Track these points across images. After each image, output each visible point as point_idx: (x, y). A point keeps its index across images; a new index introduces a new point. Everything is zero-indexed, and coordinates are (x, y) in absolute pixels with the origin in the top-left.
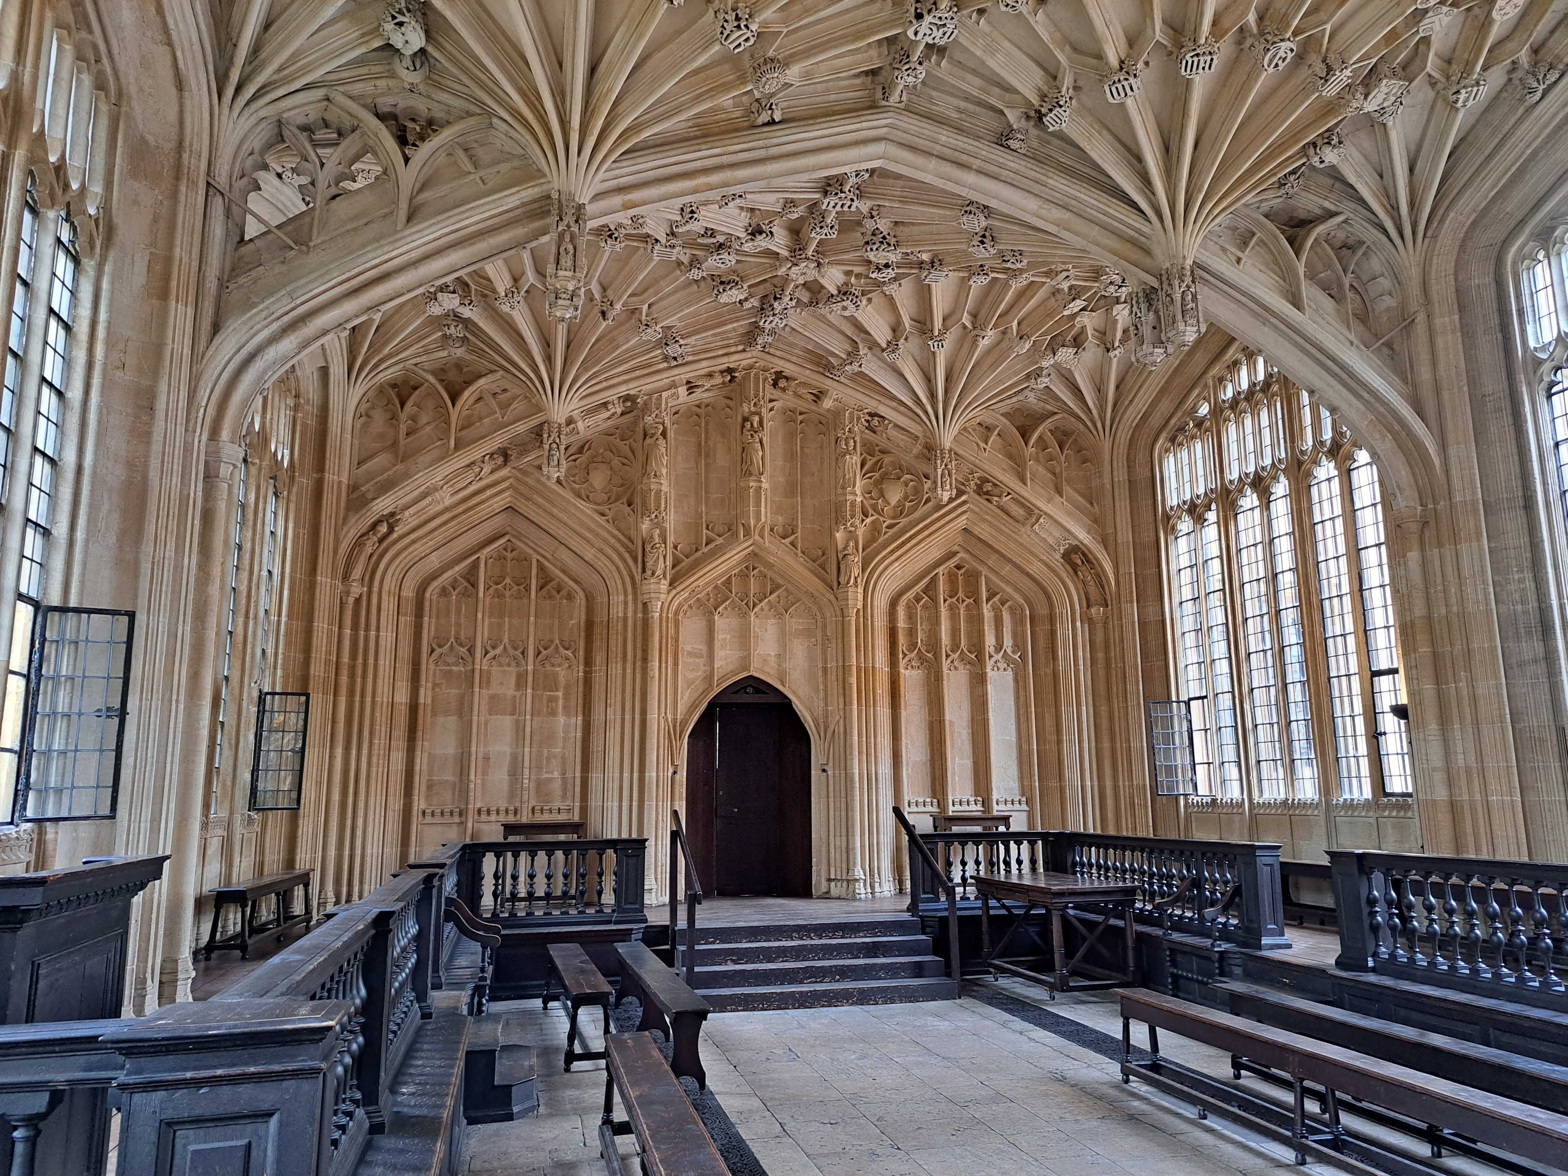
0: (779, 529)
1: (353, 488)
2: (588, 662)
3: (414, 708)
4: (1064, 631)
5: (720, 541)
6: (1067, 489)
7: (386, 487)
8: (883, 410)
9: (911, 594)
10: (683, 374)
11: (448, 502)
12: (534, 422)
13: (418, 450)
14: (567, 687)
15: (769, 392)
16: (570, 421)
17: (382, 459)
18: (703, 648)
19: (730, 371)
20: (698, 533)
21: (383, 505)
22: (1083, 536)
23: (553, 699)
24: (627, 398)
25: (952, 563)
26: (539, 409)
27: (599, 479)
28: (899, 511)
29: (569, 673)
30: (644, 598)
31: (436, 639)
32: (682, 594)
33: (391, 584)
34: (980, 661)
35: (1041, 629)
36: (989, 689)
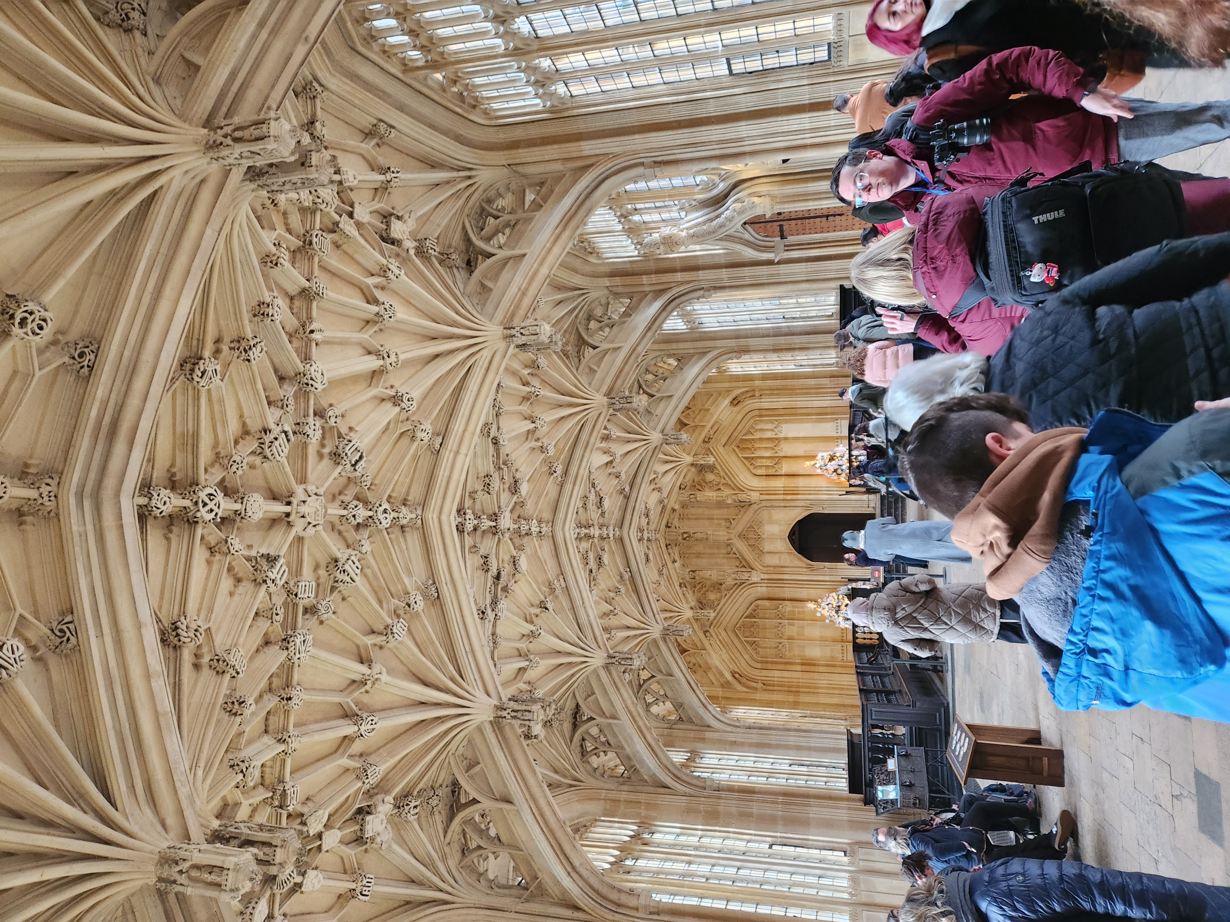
0: (728, 524)
1: (723, 686)
2: (784, 600)
3: (802, 664)
4: (765, 405)
5: (734, 549)
6: (707, 406)
7: (722, 674)
8: (678, 485)
10: (669, 564)
11: (724, 651)
12: (693, 622)
13: (706, 663)
14: (794, 607)
15: (673, 529)
16: (692, 608)
17: (711, 675)
18: (777, 555)
19: (667, 546)
20: (732, 558)
21: (729, 676)
22: (727, 402)
23: (799, 613)
24: (680, 586)
25: (737, 450)
26: (688, 620)
27: (712, 596)
28: (718, 474)
29: (788, 607)
30: (758, 580)
31: (776, 656)
32: (756, 564)
33: (757, 672)
34: (779, 440)
35: (763, 413)
36: (790, 435)
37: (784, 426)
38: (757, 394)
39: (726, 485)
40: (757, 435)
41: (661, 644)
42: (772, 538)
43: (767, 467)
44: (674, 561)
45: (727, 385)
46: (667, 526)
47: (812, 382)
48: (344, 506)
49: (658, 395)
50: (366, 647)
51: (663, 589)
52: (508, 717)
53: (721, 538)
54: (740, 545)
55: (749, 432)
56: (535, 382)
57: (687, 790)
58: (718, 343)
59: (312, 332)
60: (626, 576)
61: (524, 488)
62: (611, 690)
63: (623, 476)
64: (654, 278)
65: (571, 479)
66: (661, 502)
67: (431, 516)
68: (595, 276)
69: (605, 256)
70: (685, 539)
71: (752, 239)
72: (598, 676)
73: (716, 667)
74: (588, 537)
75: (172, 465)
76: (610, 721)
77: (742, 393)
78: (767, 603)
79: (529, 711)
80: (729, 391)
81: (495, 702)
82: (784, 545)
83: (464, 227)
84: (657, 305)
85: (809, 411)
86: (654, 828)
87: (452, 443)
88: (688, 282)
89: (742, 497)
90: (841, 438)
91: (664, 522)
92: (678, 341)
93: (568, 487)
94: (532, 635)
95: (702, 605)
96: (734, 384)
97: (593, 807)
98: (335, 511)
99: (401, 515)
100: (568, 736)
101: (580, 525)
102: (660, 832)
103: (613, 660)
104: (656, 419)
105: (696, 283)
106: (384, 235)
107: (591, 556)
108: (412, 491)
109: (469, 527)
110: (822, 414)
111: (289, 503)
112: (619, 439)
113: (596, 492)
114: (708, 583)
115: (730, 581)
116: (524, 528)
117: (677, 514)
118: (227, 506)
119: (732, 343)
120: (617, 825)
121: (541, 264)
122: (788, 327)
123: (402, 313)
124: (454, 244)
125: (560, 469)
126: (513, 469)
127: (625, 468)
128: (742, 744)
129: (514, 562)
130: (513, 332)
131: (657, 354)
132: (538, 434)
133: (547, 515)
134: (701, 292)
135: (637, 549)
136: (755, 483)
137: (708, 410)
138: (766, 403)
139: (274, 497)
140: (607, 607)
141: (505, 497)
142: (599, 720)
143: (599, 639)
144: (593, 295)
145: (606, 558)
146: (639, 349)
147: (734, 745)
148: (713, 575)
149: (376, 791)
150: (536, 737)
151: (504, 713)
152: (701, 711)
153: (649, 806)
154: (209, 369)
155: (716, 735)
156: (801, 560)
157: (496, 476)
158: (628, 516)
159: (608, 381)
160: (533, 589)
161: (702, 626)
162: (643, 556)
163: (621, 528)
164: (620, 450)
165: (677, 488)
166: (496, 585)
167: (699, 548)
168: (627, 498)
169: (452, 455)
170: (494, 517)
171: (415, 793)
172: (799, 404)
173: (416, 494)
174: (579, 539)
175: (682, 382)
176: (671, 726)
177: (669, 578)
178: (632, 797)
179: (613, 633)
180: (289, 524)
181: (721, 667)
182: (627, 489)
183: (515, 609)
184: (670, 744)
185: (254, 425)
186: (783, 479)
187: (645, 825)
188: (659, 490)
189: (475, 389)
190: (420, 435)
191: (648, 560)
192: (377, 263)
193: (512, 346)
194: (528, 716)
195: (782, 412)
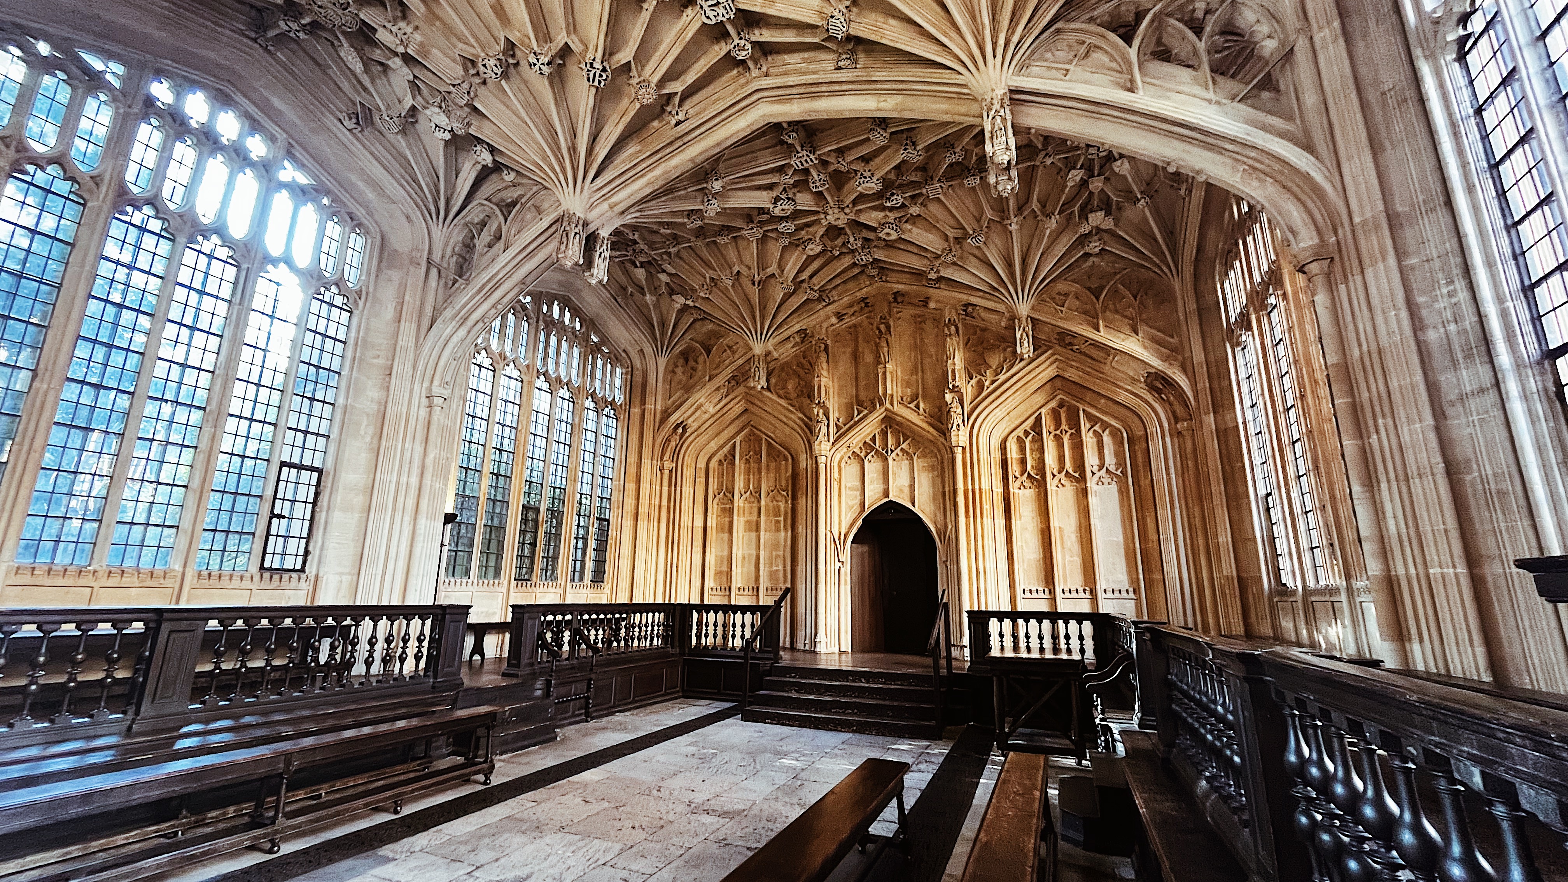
0: (907, 398)
1: (665, 411)
2: (794, 498)
3: (705, 529)
4: (1156, 447)
5: (866, 412)
6: (1141, 327)
7: (678, 406)
8: (973, 300)
10: (833, 309)
11: (711, 412)
14: (784, 514)
18: (858, 484)
20: (851, 409)
21: (679, 416)
23: (778, 522)
25: (1053, 402)
27: (791, 385)
28: (999, 371)
30: (817, 454)
31: (716, 490)
32: (842, 450)
34: (1083, 478)
35: (1139, 447)
36: (1093, 500)
37: (1114, 487)
39: (981, 387)
42: (888, 474)
43: (1023, 461)
44: (840, 316)
47: (1225, 537)
55: (1089, 417)
77: (1181, 394)
78: (789, 471)
80: (1183, 364)
82: (876, 493)
85: (1152, 536)
90: (1093, 600)
110: (1145, 560)
114: (810, 376)
136: (988, 440)
138: (1162, 447)
156: (854, 525)
172: (1164, 514)
186: (999, 490)
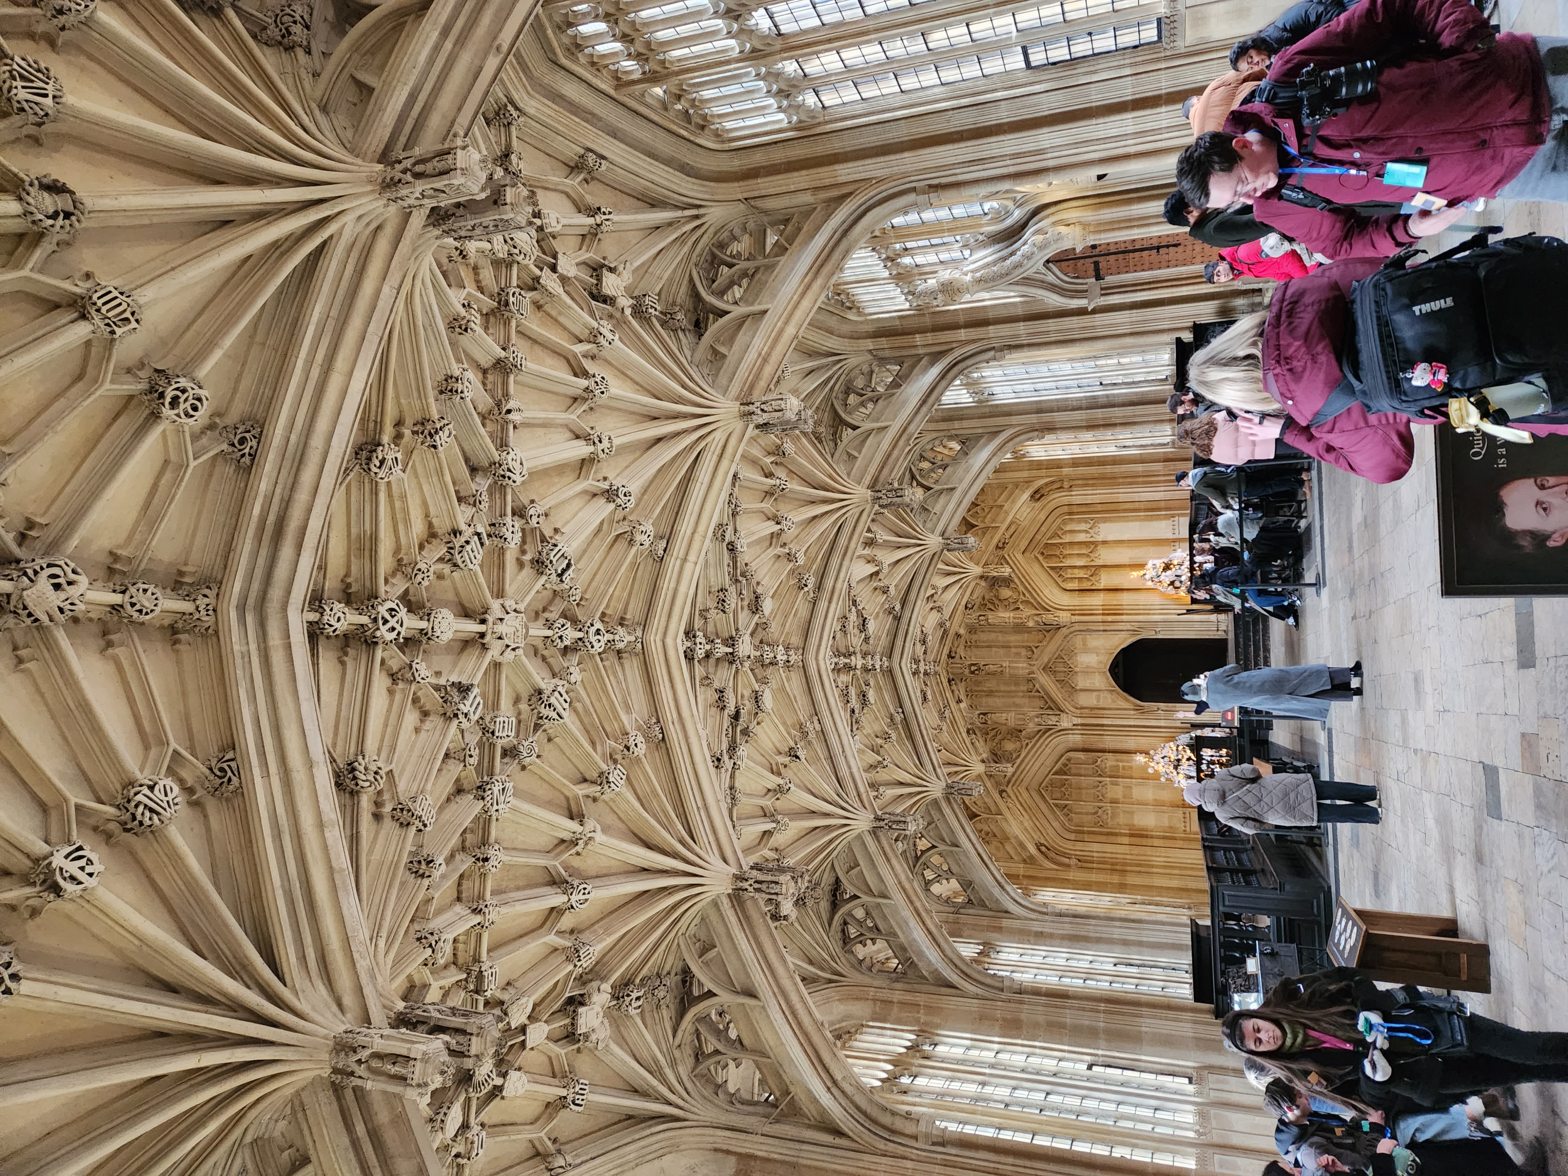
0: (1029, 653)
1: (1025, 861)
2: (1103, 751)
3: (1131, 835)
5: (1037, 686)
6: (1000, 502)
7: (1022, 846)
8: (964, 603)
9: (1059, 580)
10: (953, 704)
11: (1027, 818)
12: (985, 778)
13: (1003, 831)
14: (1117, 761)
15: (957, 660)
16: (983, 761)
17: (1008, 848)
18: (1095, 693)
19: (950, 682)
20: (1034, 697)
21: (1032, 849)
22: (1026, 495)
23: (1124, 768)
24: (968, 732)
25: (1041, 558)
26: (979, 775)
27: (1009, 746)
28: (1016, 589)
29: (1110, 761)
30: (1070, 726)
31: (1095, 824)
32: (1066, 705)
33: (1069, 845)
34: (1095, 544)
35: (1075, 509)
36: (1110, 538)
37: (1102, 526)
38: (1066, 485)
39: (1027, 602)
40: (1067, 539)
41: (944, 805)
42: (1088, 671)
43: (1080, 579)
44: (959, 701)
45: (1025, 474)
46: (950, 656)
47: (1140, 468)
48: (549, 624)
49: (937, 487)
50: (577, 798)
51: (945, 737)
52: (751, 889)
53: (1021, 672)
54: (1045, 681)
55: (1055, 535)
56: (781, 473)
57: (979, 991)
58: (1015, 420)
59: (509, 411)
60: (898, 718)
61: (767, 606)
62: (880, 861)
63: (892, 590)
64: (930, 338)
65: (826, 595)
66: (941, 625)
67: (654, 639)
68: (855, 337)
69: (867, 311)
70: (973, 672)
71: (1058, 282)
72: (864, 844)
73: (1016, 837)
74: (848, 668)
75: (347, 575)
76: (880, 900)
77: (1046, 484)
78: (1081, 756)
79: (776, 883)
80: (1028, 482)
81: (734, 870)
82: (1102, 681)
83: (691, 279)
84: (935, 371)
85: (1137, 505)
86: (937, 1039)
87: (678, 548)
88: (974, 341)
89: (1048, 618)
90: (1180, 540)
91: (946, 651)
92: (961, 419)
93: (822, 605)
94: (780, 790)
95: (996, 757)
96: (1035, 473)
97: (860, 1009)
98: (538, 631)
99: (617, 638)
100: (825, 917)
101: (837, 653)
102: (945, 1044)
103: (882, 824)
104: (935, 519)
105: (985, 342)
106: (595, 291)
107: (853, 691)
108: (631, 607)
109: (700, 653)
110: (1153, 510)
111: (483, 622)
112: (887, 544)
113: (858, 611)
114: (1003, 729)
115: (1031, 727)
116: (768, 656)
117: (962, 640)
118: (411, 623)
119: (1033, 419)
120: (889, 1032)
121: (786, 323)
122: (1107, 396)
123: (617, 388)
124: (679, 301)
125: (812, 582)
126: (754, 582)
127: (895, 581)
128: (1051, 936)
129: (757, 698)
130: (751, 408)
131: (935, 435)
132: (784, 538)
133: (796, 640)
134: (992, 353)
135: (911, 686)
136: (1065, 600)
137: (1002, 506)
138: (1078, 496)
139: (466, 613)
140: (873, 758)
141: (744, 616)
142: (865, 898)
143: (864, 796)
144: (853, 361)
145: (871, 695)
146: (912, 428)
147: (1040, 937)
148: (1009, 718)
149: (590, 977)
150: (785, 918)
151: (745, 885)
152: (996, 891)
153: (930, 1009)
154: (389, 457)
155: (1016, 924)
156: (1127, 700)
157: (732, 589)
158: (899, 642)
159: (872, 470)
160: (780, 732)
161: (998, 784)
162: (919, 694)
163: (890, 657)
164: (887, 557)
165: (961, 607)
166: (734, 727)
167: (991, 684)
168: (898, 619)
169: (678, 562)
170: (731, 642)
171: (637, 981)
172: (1122, 498)
173: (634, 612)
174: (837, 670)
175: (967, 471)
176: (958, 909)
177: (953, 722)
178: (908, 997)
179: (881, 789)
180: (484, 647)
181: (1022, 837)
182: (898, 607)
183: (759, 758)
184: (955, 933)
185: (442, 525)
186: (1102, 595)
187: (926, 1033)
188: (939, 609)
189: (707, 480)
190: (639, 538)
191: (925, 699)
192: (585, 326)
193: (751, 426)
194: (775, 889)
195: (1099, 508)
